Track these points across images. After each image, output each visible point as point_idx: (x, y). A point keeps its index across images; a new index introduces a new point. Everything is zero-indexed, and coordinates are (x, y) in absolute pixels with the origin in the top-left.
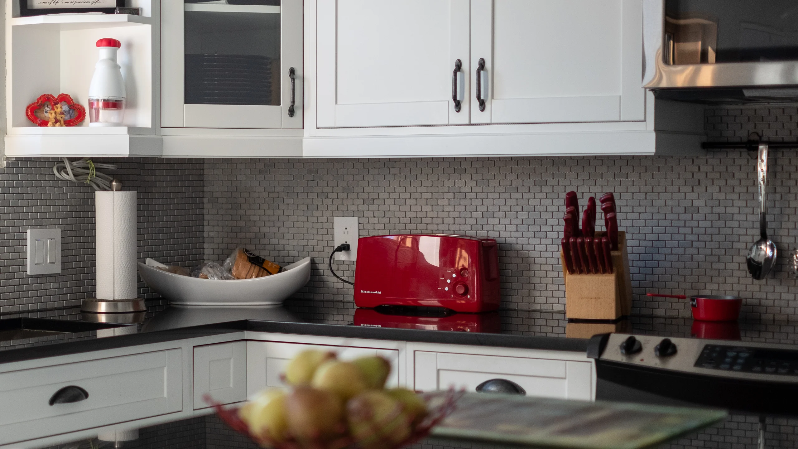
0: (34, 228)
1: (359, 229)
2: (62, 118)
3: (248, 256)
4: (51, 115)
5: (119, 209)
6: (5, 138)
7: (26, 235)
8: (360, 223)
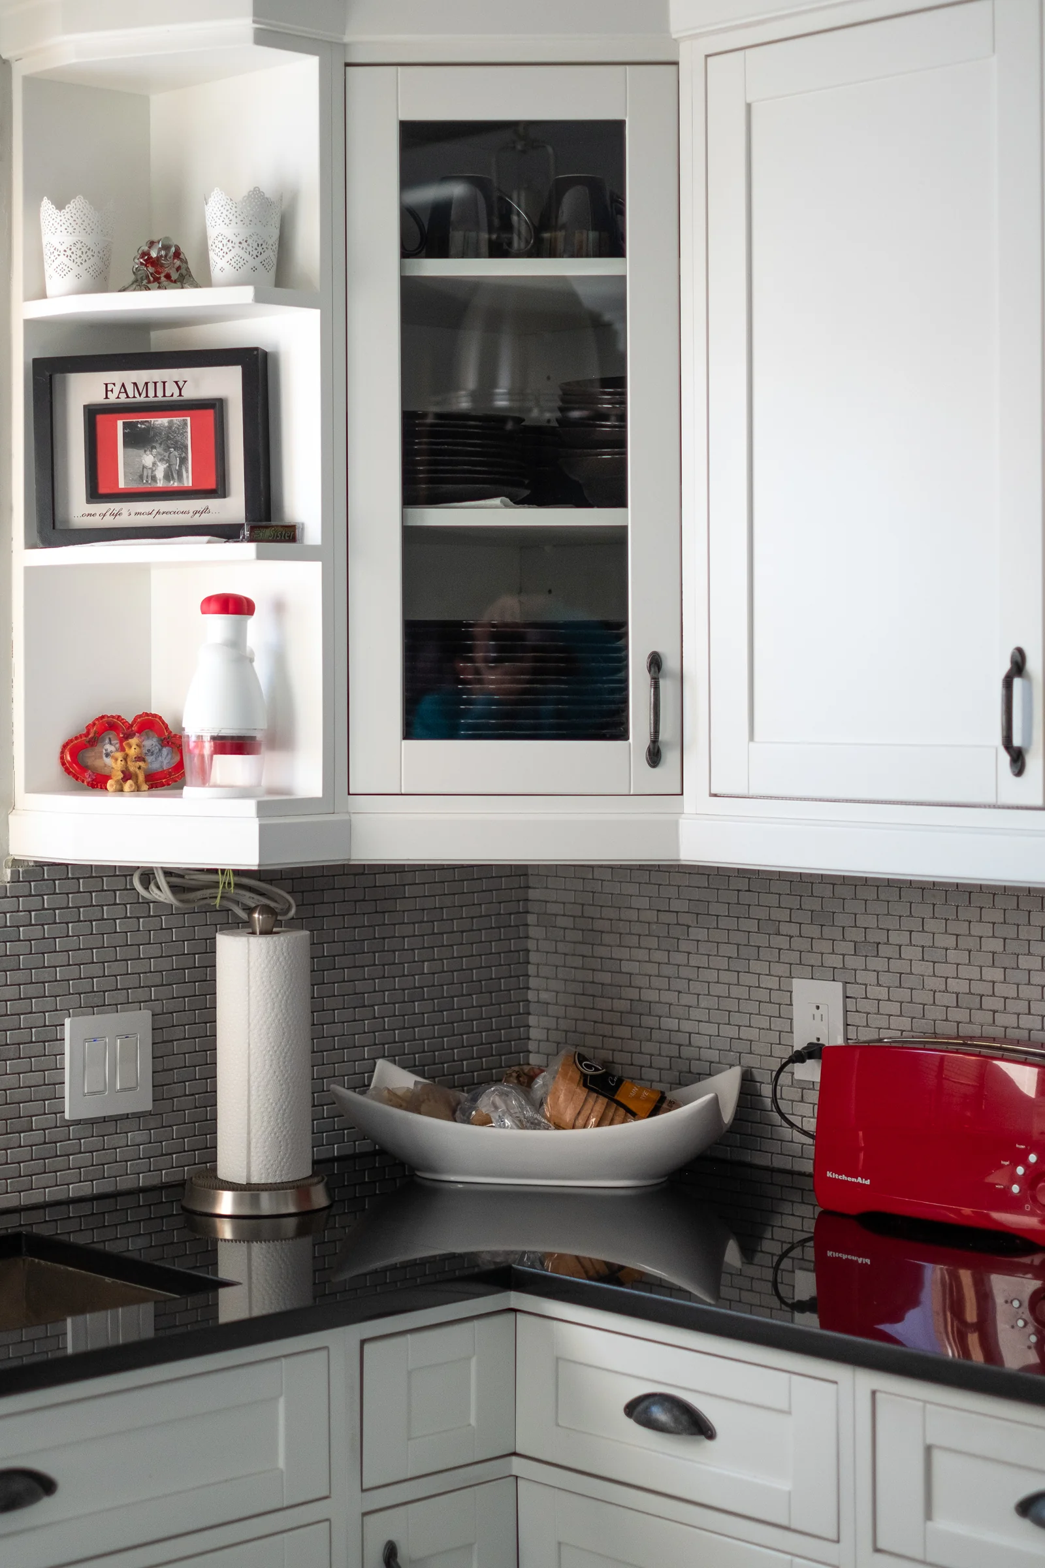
0: (84, 1014)
1: (846, 1011)
2: (139, 768)
3: (582, 1072)
4: (116, 764)
5: (262, 978)
6: (10, 816)
7: (63, 1031)
8: (847, 997)
